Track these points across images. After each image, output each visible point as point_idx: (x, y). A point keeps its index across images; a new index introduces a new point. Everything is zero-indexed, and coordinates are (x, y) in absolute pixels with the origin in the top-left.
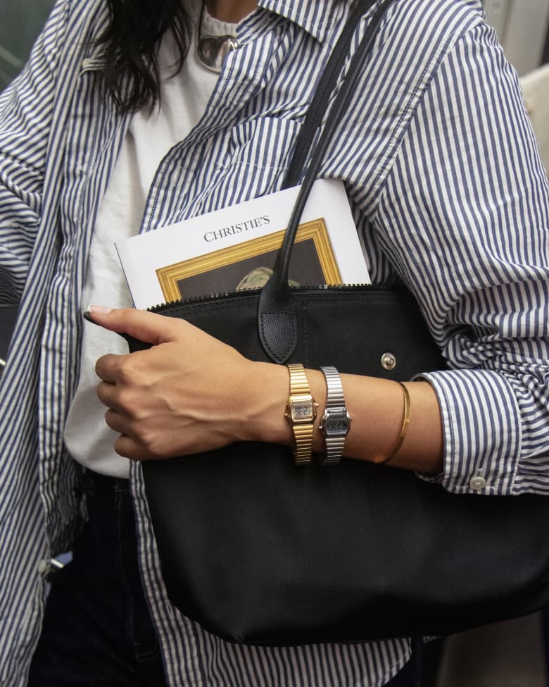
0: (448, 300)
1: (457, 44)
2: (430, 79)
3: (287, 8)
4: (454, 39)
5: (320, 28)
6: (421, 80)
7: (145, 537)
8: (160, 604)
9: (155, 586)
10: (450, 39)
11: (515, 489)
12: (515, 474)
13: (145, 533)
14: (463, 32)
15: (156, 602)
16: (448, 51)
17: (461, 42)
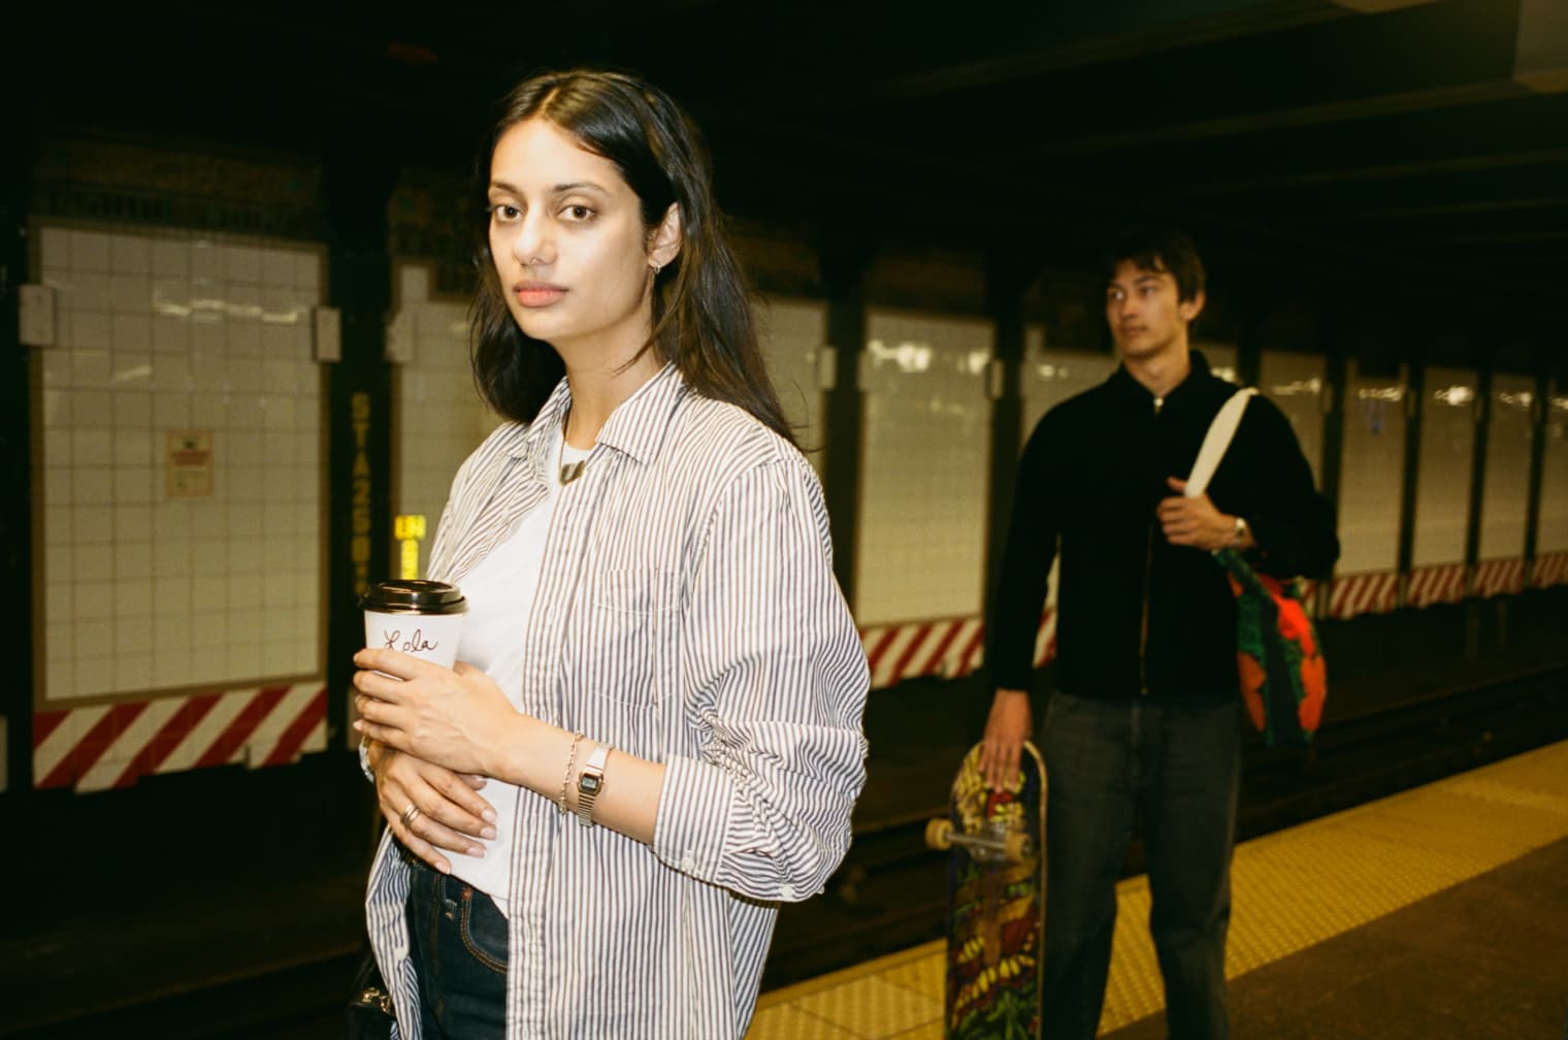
0: (704, 680)
1: (733, 484)
2: (712, 514)
3: (621, 442)
4: (733, 478)
5: (644, 453)
6: (705, 516)
7: (517, 954)
8: (518, 1026)
9: (519, 1005)
10: (728, 480)
11: (718, 879)
12: (718, 866)
13: (517, 950)
14: (741, 473)
15: (515, 1023)
16: (724, 491)
17: (737, 482)
